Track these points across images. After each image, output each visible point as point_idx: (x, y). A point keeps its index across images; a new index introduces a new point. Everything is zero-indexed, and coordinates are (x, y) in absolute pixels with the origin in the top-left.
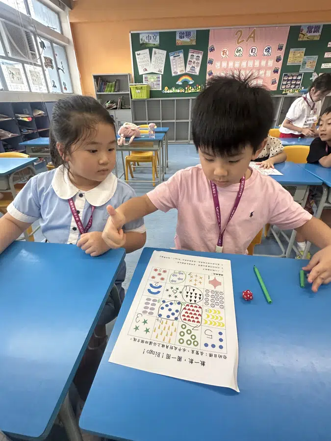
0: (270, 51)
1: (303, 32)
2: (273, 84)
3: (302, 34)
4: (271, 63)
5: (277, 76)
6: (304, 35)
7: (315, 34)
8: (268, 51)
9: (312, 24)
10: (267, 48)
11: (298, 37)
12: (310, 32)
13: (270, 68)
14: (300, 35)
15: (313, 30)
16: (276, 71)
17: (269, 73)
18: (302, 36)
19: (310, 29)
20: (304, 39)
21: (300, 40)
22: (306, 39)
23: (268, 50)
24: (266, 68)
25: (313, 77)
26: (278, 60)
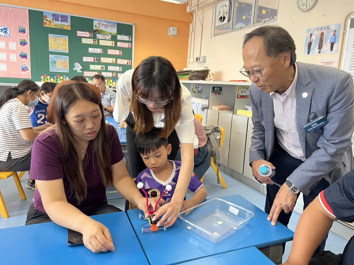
0: (8, 32)
1: (47, 19)
2: (23, 70)
3: (47, 20)
4: (13, 46)
5: (27, 63)
6: (50, 21)
7: (63, 23)
8: (6, 32)
9: (57, 13)
10: (2, 27)
11: (43, 23)
12: (57, 20)
13: (13, 51)
14: (44, 21)
15: (60, 19)
16: (24, 56)
17: (14, 57)
18: (48, 23)
19: (56, 17)
20: (51, 26)
21: (47, 26)
22: (54, 27)
23: (5, 30)
24: (8, 51)
25: (76, 67)
26: (23, 43)
